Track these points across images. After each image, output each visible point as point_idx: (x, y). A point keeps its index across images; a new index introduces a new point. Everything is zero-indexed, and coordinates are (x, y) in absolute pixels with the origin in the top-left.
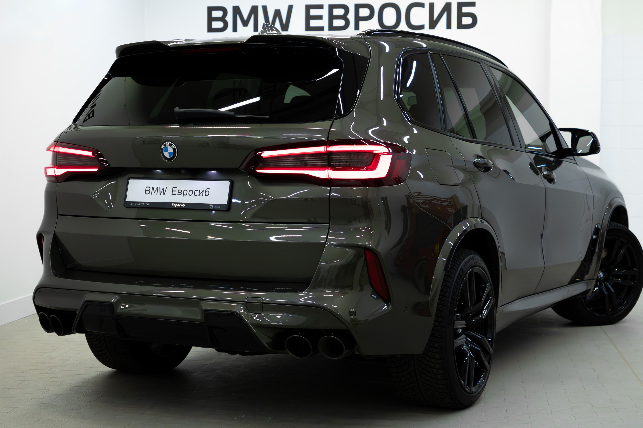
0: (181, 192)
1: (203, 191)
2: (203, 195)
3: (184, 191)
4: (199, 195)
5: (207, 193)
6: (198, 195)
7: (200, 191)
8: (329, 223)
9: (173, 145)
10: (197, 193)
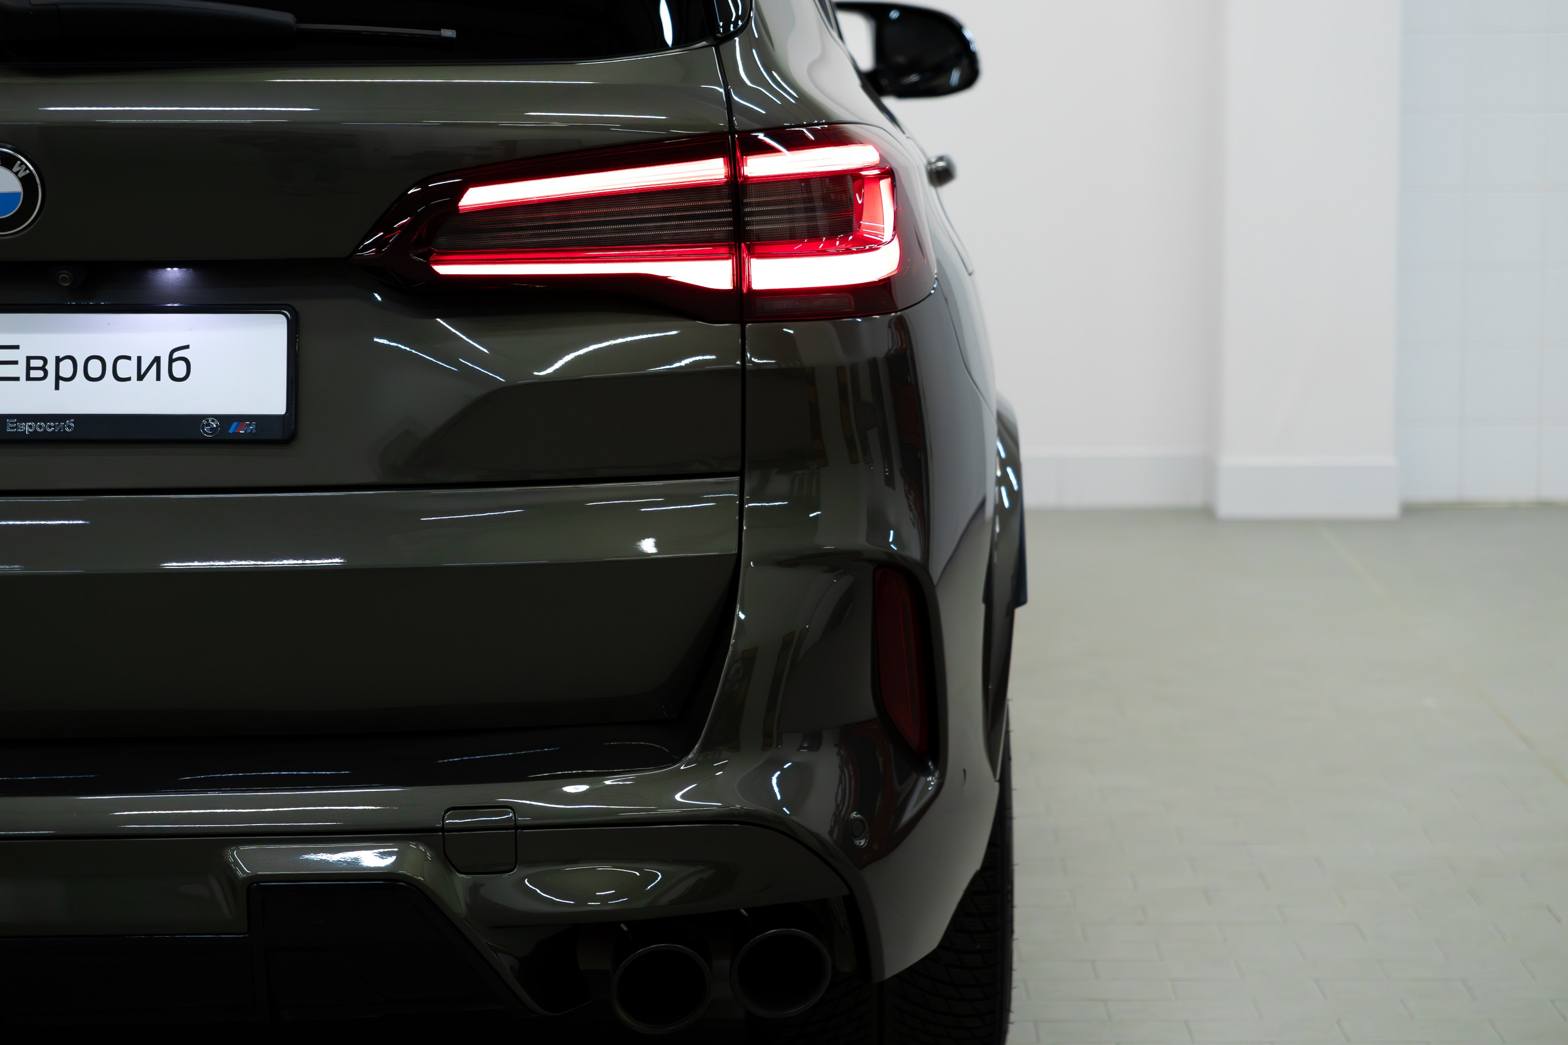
0: (43, 368)
1: (157, 360)
2: (158, 378)
3: (58, 360)
4: (140, 377)
5: (179, 369)
6: (134, 376)
7: (139, 359)
8: (741, 474)
9: (23, 163)
10: (127, 369)
